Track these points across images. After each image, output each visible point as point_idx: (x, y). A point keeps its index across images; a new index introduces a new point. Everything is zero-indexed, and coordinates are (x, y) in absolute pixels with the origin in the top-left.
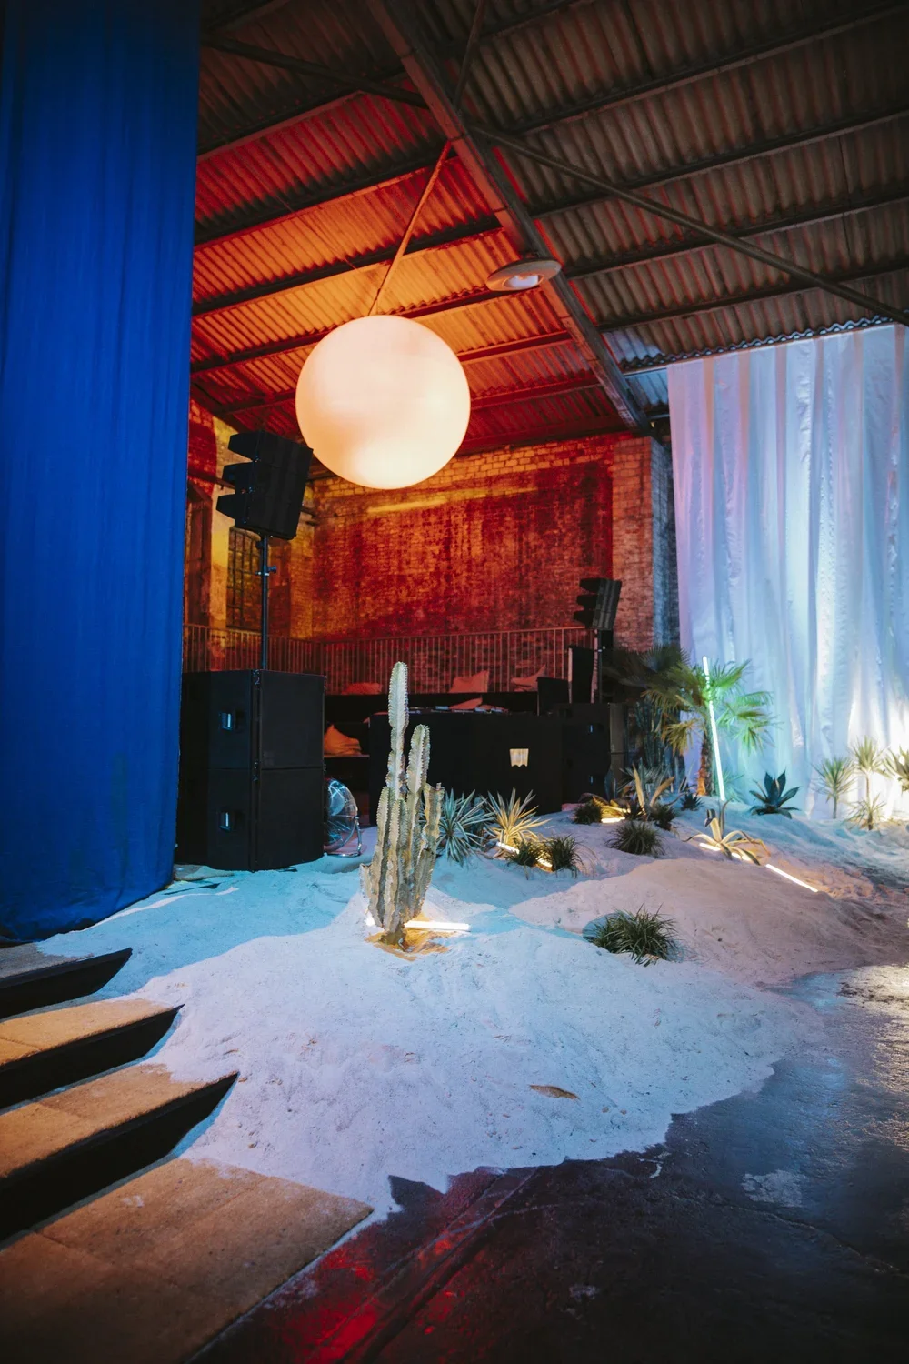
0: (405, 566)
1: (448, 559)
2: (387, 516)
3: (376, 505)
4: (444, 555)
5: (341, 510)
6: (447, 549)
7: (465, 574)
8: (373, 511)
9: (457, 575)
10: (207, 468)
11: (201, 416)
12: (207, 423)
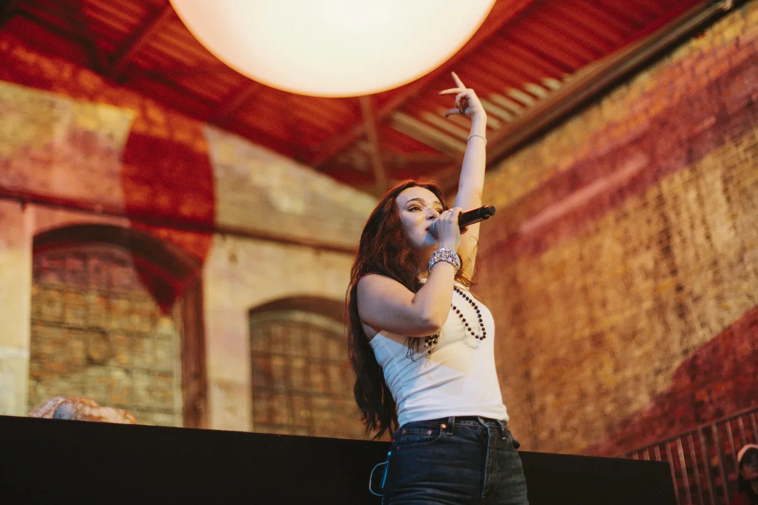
1: (673, 271)
4: (664, 267)
8: (529, 227)
9: (695, 299)
10: (186, 210)
11: (168, 125)
12: (182, 136)
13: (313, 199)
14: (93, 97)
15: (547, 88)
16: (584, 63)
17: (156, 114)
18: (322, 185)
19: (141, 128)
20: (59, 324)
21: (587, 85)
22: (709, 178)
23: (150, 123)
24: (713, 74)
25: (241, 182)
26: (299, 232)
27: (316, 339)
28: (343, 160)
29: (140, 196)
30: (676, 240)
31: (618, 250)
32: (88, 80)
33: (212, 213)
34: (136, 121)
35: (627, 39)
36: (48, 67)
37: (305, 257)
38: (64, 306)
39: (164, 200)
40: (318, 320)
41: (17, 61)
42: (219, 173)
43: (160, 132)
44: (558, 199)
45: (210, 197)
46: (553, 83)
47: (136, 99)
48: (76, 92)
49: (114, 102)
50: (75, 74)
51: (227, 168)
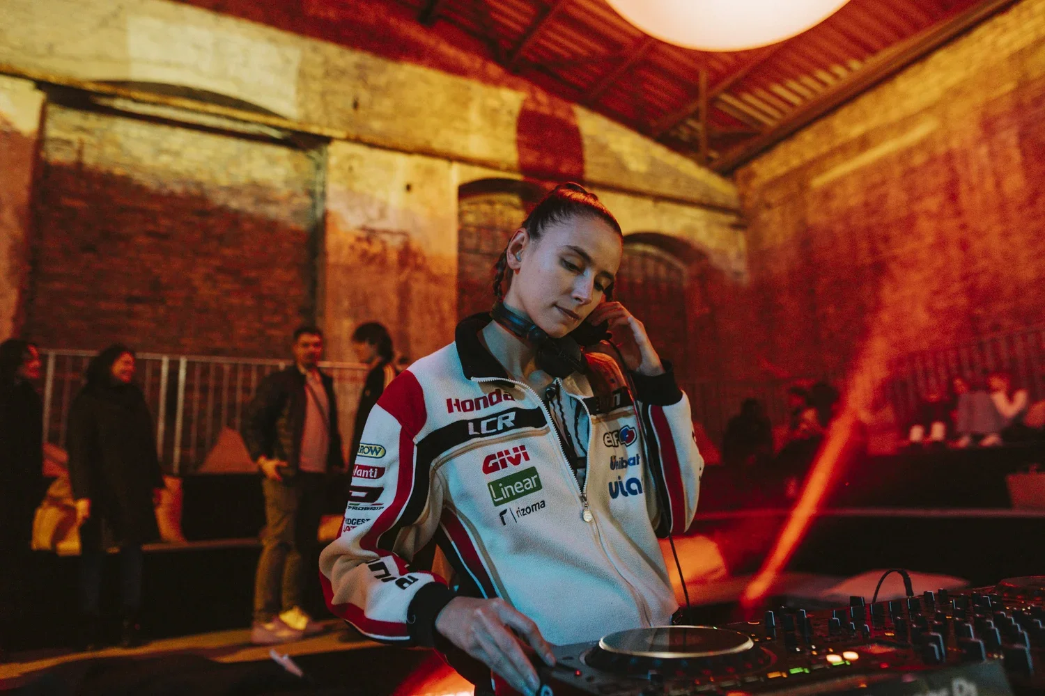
0: (881, 246)
1: (959, 213)
2: (841, 182)
3: (821, 171)
4: (949, 211)
5: (774, 197)
6: (953, 197)
7: (998, 229)
8: (818, 182)
9: (980, 235)
10: (564, 168)
11: (551, 105)
12: (561, 114)
13: (653, 162)
14: (496, 83)
15: (849, 69)
16: (887, 44)
17: (542, 97)
18: (659, 152)
19: (531, 106)
20: (476, 250)
21: (888, 63)
22: (1003, 135)
23: (538, 103)
24: (1017, 46)
25: (602, 149)
26: (644, 187)
27: (651, 264)
28: (673, 133)
29: (531, 158)
30: (963, 188)
31: (903, 197)
32: (494, 70)
33: (581, 171)
34: (525, 101)
35: (933, 19)
36: (464, 59)
37: (648, 204)
38: (480, 238)
39: (548, 162)
40: (651, 250)
41: (441, 55)
42: (586, 142)
43: (545, 110)
44: (847, 158)
45: (580, 160)
46: (855, 65)
47: (526, 84)
48: (485, 79)
49: (512, 87)
50: (484, 66)
51: (593, 138)
